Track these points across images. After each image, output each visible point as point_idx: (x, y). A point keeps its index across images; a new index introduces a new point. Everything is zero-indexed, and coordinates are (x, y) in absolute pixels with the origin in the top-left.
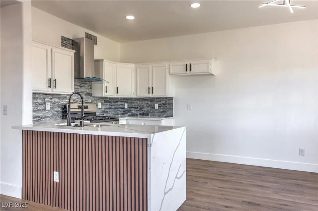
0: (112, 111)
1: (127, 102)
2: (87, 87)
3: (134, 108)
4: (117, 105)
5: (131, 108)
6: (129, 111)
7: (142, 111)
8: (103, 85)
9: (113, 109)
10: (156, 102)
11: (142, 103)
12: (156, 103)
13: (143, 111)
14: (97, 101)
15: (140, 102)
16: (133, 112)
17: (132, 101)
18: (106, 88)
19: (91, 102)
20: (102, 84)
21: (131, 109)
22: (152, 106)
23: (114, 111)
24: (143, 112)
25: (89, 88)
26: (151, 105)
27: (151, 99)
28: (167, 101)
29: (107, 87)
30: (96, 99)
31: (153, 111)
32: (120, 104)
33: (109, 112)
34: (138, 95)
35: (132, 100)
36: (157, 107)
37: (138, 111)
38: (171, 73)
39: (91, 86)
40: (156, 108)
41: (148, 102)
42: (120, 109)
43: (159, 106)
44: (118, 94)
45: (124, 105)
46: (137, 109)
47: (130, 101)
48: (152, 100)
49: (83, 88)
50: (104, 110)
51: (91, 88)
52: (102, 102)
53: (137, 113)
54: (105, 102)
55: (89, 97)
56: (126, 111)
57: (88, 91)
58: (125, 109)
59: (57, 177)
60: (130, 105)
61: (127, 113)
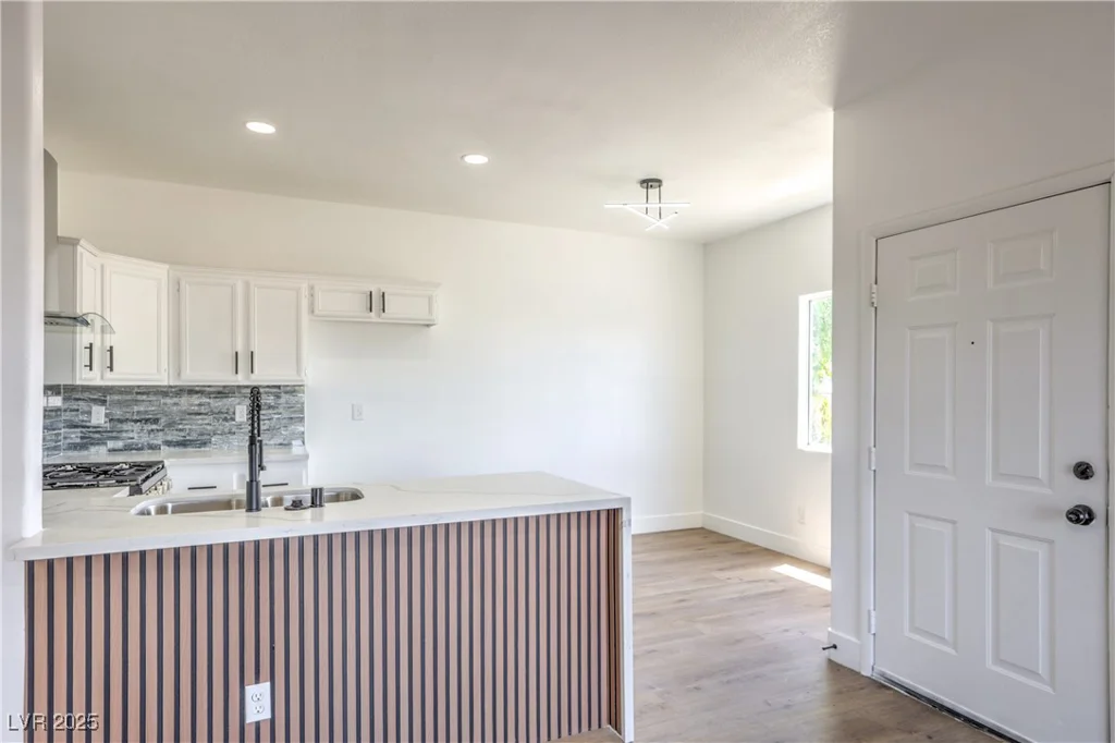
1: (103, 402)
3: (136, 421)
5: (122, 421)
6: (114, 434)
7: (175, 432)
8: (74, 340)
10: (238, 400)
11: (175, 404)
12: (239, 404)
13: (182, 430)
15: (169, 401)
16: (135, 436)
17: (129, 397)
18: (85, 352)
20: (72, 336)
21: (125, 427)
22: (220, 412)
24: (183, 434)
26: (217, 411)
27: (221, 389)
28: (283, 395)
29: (90, 347)
31: (226, 430)
34: (184, 375)
35: (130, 393)
36: (242, 416)
37: (161, 433)
38: (316, 312)
40: (238, 419)
41: (205, 400)
44: (111, 374)
45: (89, 413)
46: (154, 427)
47: (116, 397)
48: (219, 393)
53: (155, 442)
56: (97, 436)
58: (88, 427)
59: (258, 702)
60: (118, 413)
61: (101, 442)
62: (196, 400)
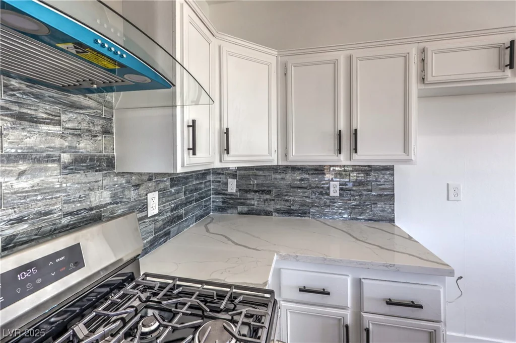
0: (194, 207)
1: (235, 175)
2: (84, 126)
3: (256, 192)
4: (206, 186)
5: (247, 191)
6: (242, 201)
7: (283, 202)
8: (174, 116)
9: (197, 200)
10: (331, 176)
11: (283, 179)
12: (332, 180)
13: (287, 201)
14: (142, 191)
15: (278, 176)
16: (256, 203)
17: (251, 173)
18: (188, 132)
19: (108, 200)
20: (168, 111)
21: (249, 196)
22: (317, 187)
23: (199, 206)
24: (288, 204)
25: (98, 128)
26: (314, 185)
29: (193, 125)
30: (137, 182)
31: (323, 203)
32: (213, 182)
33: (186, 214)
34: (291, 157)
36: (335, 192)
37: (272, 202)
39: (110, 120)
40: (332, 194)
41: (305, 176)
42: (212, 196)
43: (341, 189)
44: (226, 157)
45: (226, 184)
46: (268, 197)
47: (243, 173)
48: (315, 171)
49: (44, 128)
50: (169, 214)
51: (107, 132)
52: (162, 186)
53: (269, 209)
54: (172, 186)
55: (99, 176)
56: (231, 201)
57: (85, 146)
58: (226, 195)
61: (234, 207)
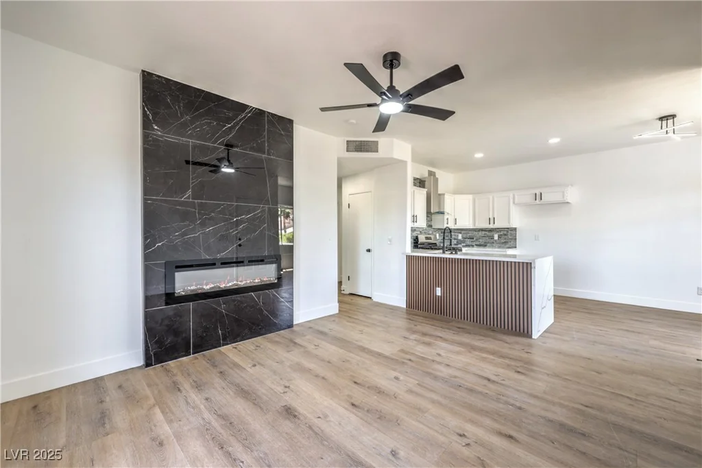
1: (462, 233)
3: (468, 238)
6: (464, 242)
8: (445, 217)
12: (495, 234)
16: (468, 242)
18: (447, 220)
21: (466, 240)
22: (490, 236)
24: (480, 243)
28: (510, 231)
31: (492, 242)
32: (453, 235)
37: (474, 242)
38: (515, 203)
40: (495, 239)
41: (486, 233)
43: (499, 237)
44: (456, 225)
45: (458, 236)
47: (465, 232)
52: (439, 233)
54: (442, 233)
58: (458, 240)
59: (439, 292)
60: (465, 236)
61: (461, 244)
62: (483, 233)
